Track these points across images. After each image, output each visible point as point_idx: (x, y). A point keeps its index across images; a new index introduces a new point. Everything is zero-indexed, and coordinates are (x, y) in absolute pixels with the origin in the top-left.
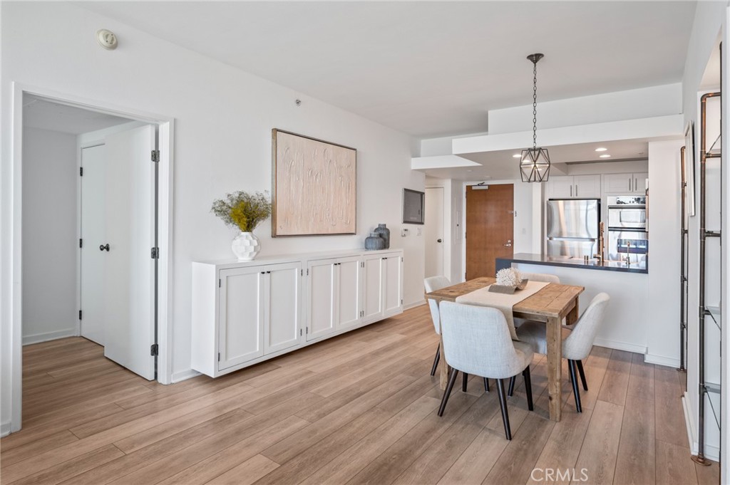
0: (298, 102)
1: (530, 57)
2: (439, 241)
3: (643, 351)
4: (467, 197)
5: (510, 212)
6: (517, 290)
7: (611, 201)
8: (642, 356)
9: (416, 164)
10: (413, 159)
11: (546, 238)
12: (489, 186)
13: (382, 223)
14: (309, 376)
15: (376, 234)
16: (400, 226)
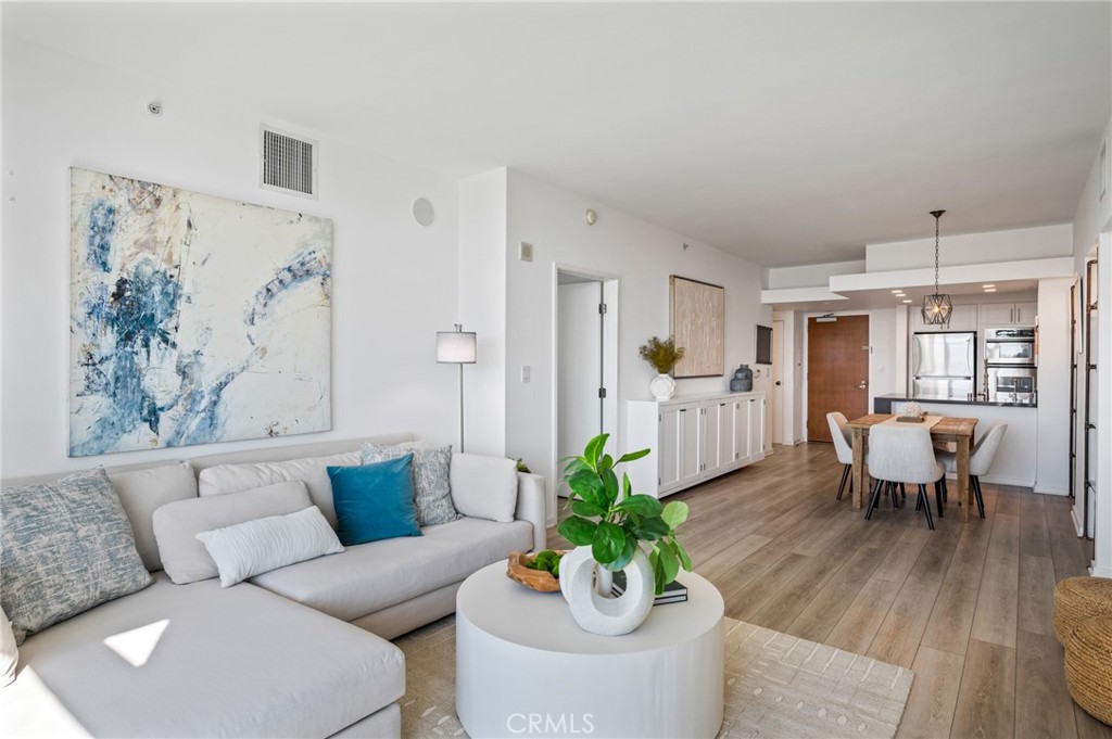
0: (685, 247)
1: (933, 213)
2: (778, 383)
3: (1031, 485)
4: (809, 331)
5: (864, 348)
6: (923, 420)
7: (991, 333)
8: (1032, 489)
9: (768, 297)
10: (763, 291)
11: (912, 378)
12: (838, 317)
13: (745, 364)
14: (725, 503)
15: (740, 375)
16: (754, 367)
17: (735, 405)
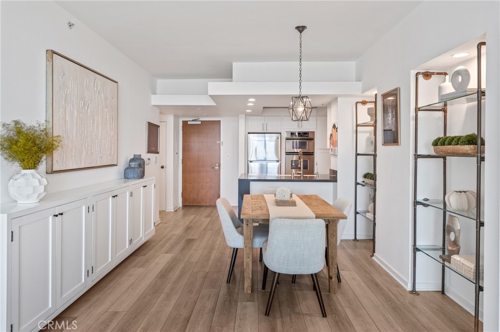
0: (70, 25)
2: (162, 167)
4: (182, 130)
5: (218, 142)
10: (152, 95)
11: (247, 162)
12: (201, 121)
15: (133, 164)
16: (145, 156)
17: (128, 194)
